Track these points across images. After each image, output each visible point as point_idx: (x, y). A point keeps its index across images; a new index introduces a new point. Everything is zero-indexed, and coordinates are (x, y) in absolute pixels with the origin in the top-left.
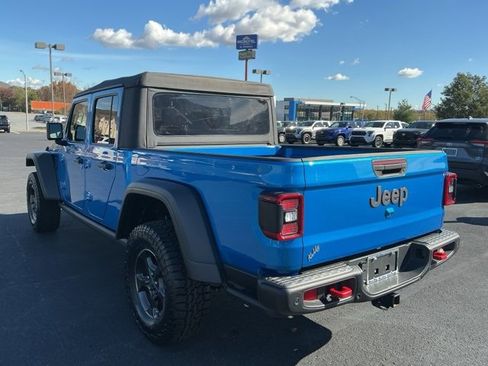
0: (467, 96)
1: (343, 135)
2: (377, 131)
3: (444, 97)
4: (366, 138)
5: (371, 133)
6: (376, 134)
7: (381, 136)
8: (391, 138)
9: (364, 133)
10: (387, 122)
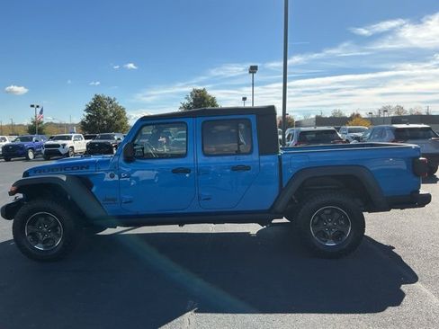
0: (105, 113)
1: (32, 148)
2: (69, 143)
3: (86, 114)
4: (61, 150)
5: (64, 145)
6: (68, 146)
7: (72, 147)
8: (85, 148)
9: (58, 146)
10: (74, 135)
